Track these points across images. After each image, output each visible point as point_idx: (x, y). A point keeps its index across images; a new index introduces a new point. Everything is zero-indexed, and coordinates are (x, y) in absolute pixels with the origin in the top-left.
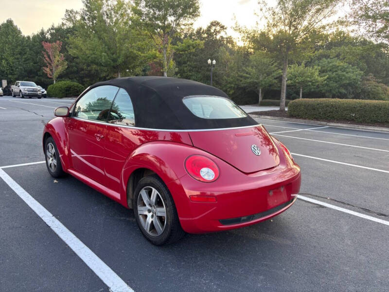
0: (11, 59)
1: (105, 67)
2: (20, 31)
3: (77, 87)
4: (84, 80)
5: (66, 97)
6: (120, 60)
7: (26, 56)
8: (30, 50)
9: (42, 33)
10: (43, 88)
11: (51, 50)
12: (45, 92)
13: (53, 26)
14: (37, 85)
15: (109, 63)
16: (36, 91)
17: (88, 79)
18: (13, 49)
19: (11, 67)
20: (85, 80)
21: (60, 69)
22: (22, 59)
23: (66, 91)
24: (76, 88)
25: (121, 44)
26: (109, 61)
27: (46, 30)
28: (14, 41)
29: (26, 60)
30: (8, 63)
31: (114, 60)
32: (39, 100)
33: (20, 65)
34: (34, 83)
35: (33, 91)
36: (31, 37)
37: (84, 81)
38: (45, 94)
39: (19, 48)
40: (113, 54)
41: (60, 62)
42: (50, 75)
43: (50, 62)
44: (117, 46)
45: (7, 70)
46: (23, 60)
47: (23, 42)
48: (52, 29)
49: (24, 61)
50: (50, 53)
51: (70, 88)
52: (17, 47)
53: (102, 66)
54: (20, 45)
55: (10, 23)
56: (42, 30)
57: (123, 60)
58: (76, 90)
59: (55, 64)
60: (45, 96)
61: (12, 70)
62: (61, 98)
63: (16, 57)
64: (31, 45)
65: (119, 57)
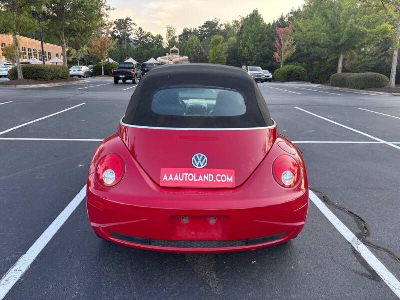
0: (252, 46)
1: (324, 48)
2: (262, 19)
3: (300, 71)
4: (313, 63)
5: (287, 81)
6: (342, 40)
7: (264, 43)
8: (269, 37)
9: (282, 19)
10: (270, 72)
11: (283, 35)
12: (271, 77)
13: (292, 10)
14: (263, 69)
15: (328, 44)
16: (260, 76)
17: (318, 63)
18: (254, 37)
19: (251, 54)
20: (315, 63)
21: (289, 53)
22: (260, 46)
23: (289, 75)
24: (298, 72)
25: (346, 21)
26: (329, 42)
27: (285, 15)
28: (257, 29)
29: (264, 46)
30: (249, 50)
31: (337, 40)
32: (262, 84)
33: (258, 52)
34: (260, 68)
35: (258, 76)
36: (272, 25)
37: (314, 65)
38: (270, 79)
39: (260, 35)
40: (336, 33)
41: (289, 47)
42: (279, 60)
43: (280, 47)
44: (342, 23)
45: (248, 57)
46: (262, 46)
47: (264, 29)
48: (291, 13)
49: (262, 48)
50: (282, 39)
51: (292, 72)
52: (258, 35)
53: (322, 47)
54: (261, 33)
55: (256, 12)
56: (282, 16)
57: (346, 39)
58: (298, 74)
59: (284, 49)
60: (270, 80)
61: (252, 56)
62: (283, 82)
63: (256, 44)
64: (270, 31)
65: (342, 36)
